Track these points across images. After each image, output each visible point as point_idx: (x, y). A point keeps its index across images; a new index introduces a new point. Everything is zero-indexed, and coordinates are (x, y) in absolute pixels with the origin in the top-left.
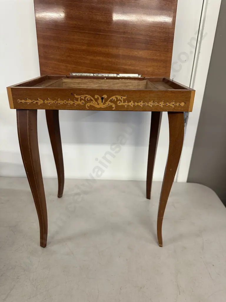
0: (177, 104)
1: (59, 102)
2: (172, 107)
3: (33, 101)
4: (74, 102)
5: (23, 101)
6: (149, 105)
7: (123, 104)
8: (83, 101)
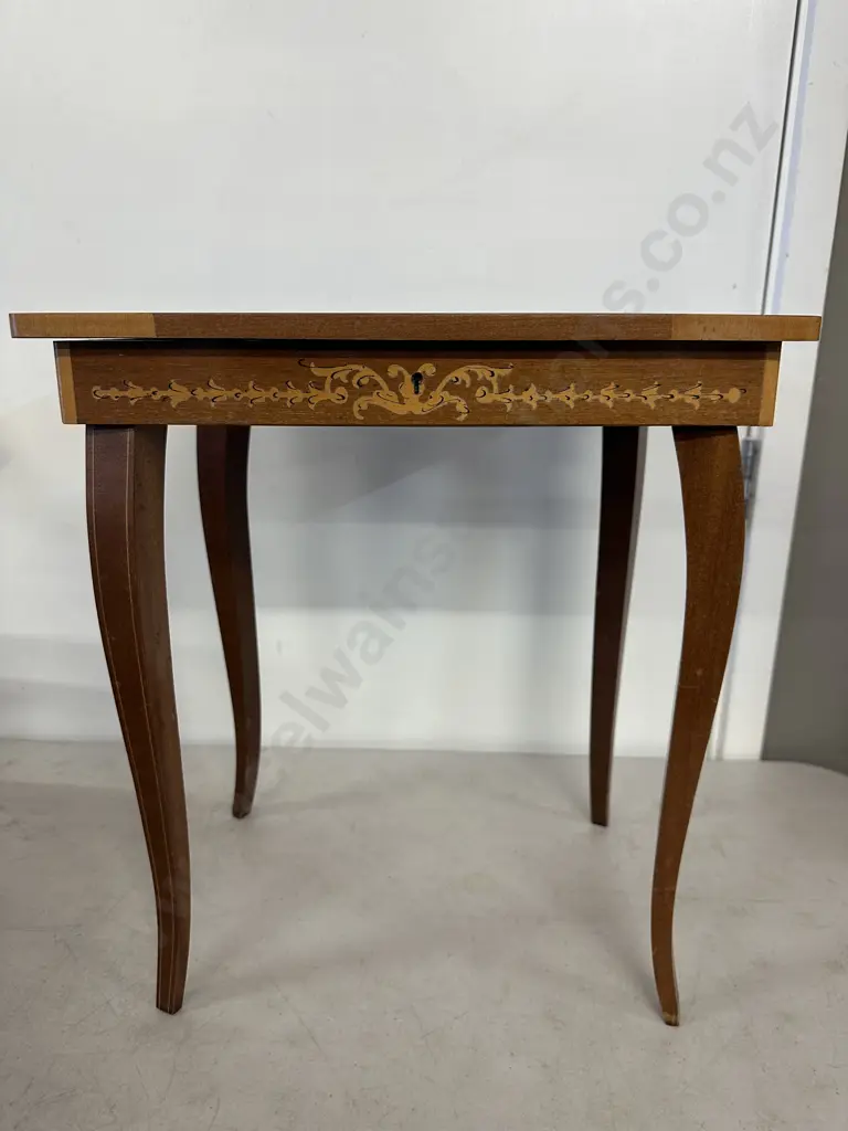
0: (714, 396)
1: (252, 394)
2: (691, 406)
3: (150, 392)
4: (308, 396)
5: (113, 393)
6: (602, 400)
7: (499, 398)
8: (342, 390)
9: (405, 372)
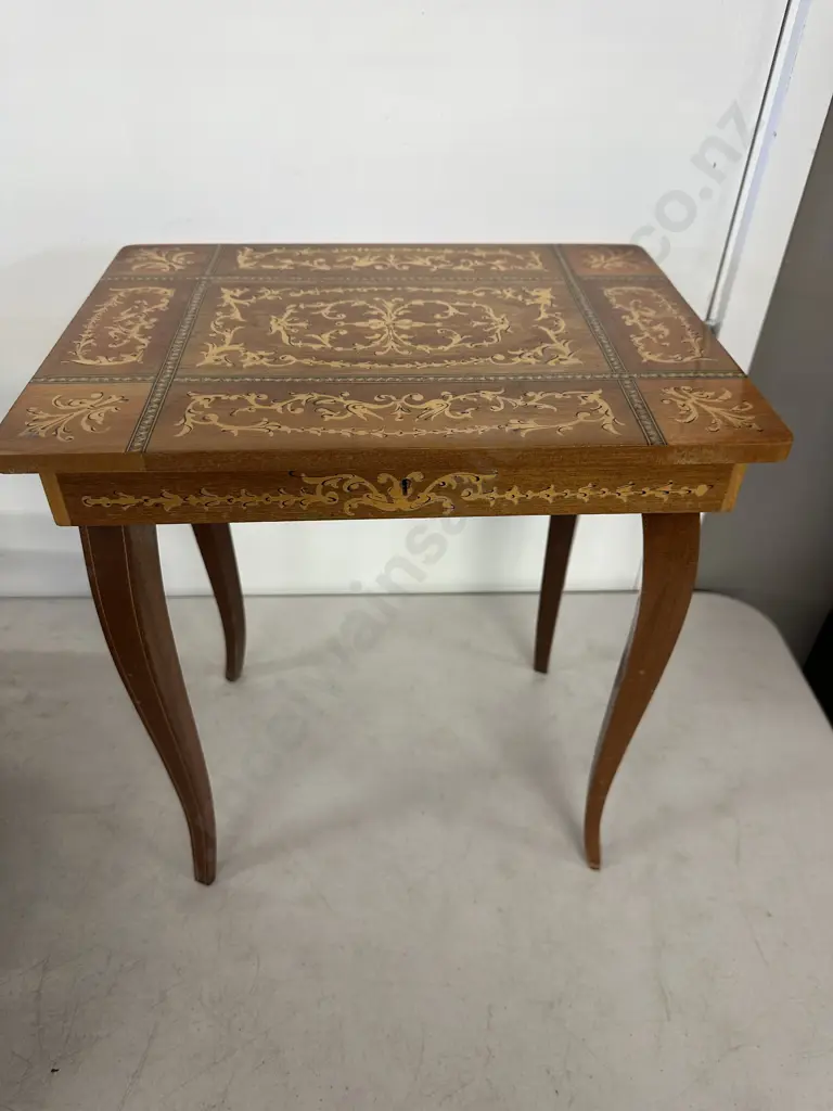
0: (683, 491)
1: (242, 499)
2: (661, 499)
3: (141, 500)
4: (300, 499)
5: (104, 501)
6: (579, 496)
7: (484, 497)
8: (334, 494)
9: (394, 479)
